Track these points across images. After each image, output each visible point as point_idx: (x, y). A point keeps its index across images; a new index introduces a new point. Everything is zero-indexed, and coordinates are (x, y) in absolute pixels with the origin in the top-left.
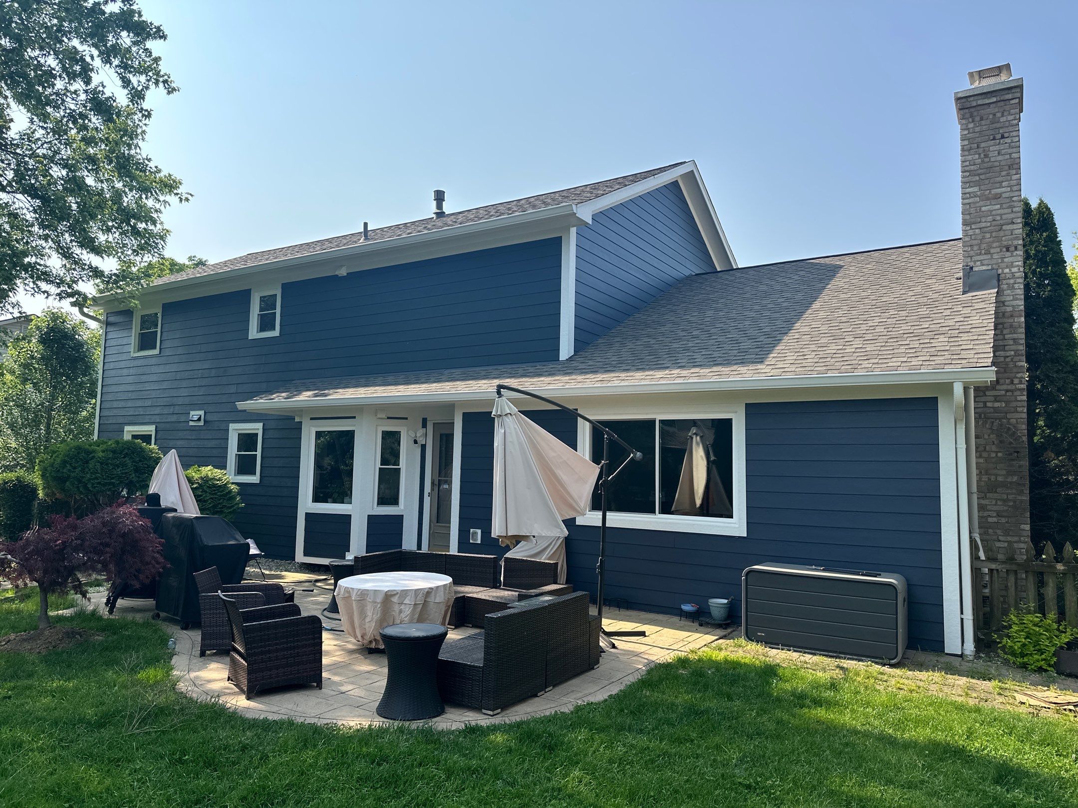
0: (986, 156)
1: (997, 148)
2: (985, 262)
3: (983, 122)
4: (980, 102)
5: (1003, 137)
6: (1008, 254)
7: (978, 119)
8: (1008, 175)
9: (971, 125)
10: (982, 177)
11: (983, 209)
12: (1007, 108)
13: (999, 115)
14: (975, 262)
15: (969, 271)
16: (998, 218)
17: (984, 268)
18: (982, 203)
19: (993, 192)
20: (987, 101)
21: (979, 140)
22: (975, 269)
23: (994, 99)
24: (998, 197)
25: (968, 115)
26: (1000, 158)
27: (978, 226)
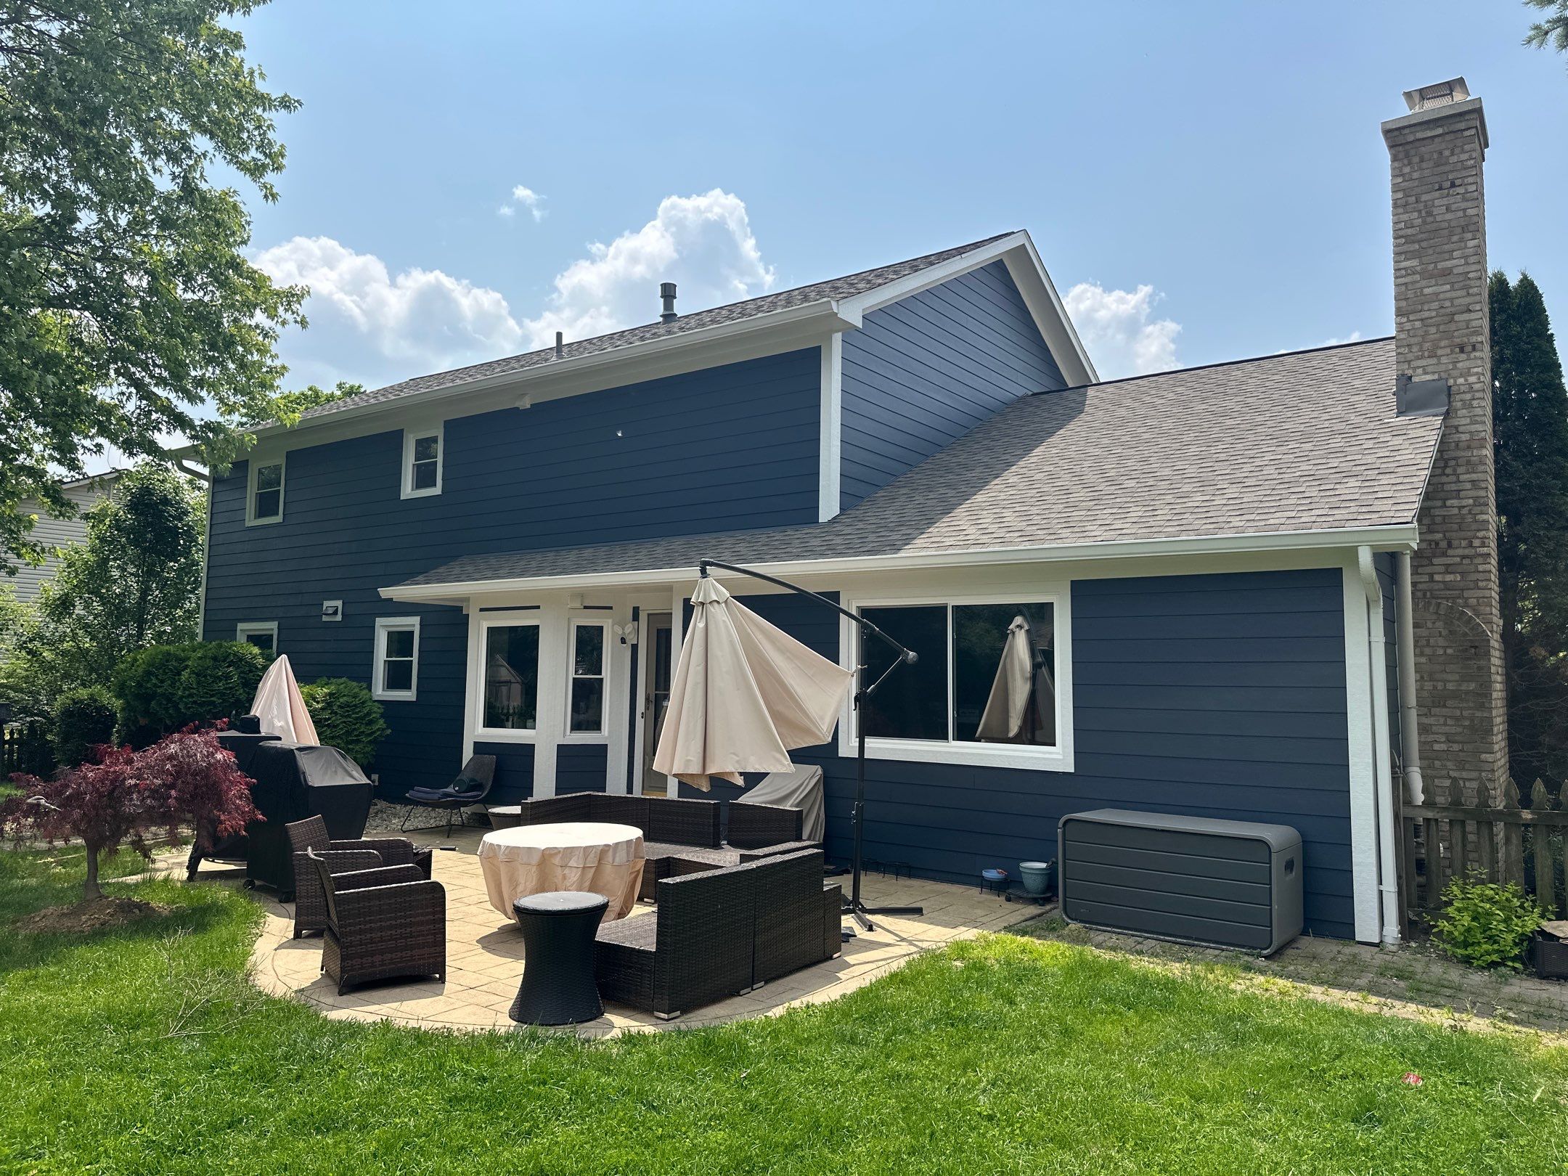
0: (1430, 214)
1: (1445, 201)
2: (1430, 369)
3: (1424, 165)
4: (1420, 135)
5: (1453, 185)
6: (1464, 356)
7: (1416, 159)
8: (1461, 240)
9: (1407, 170)
10: (1424, 244)
11: (1426, 291)
12: (1459, 142)
13: (1447, 153)
14: (1415, 369)
15: (1404, 381)
16: (1448, 304)
17: (1428, 377)
18: (1424, 283)
19: (1440, 266)
20: (1429, 134)
21: (1418, 190)
22: (1414, 379)
23: (1440, 131)
24: (1447, 273)
25: (1401, 156)
26: (1449, 216)
27: (1418, 316)
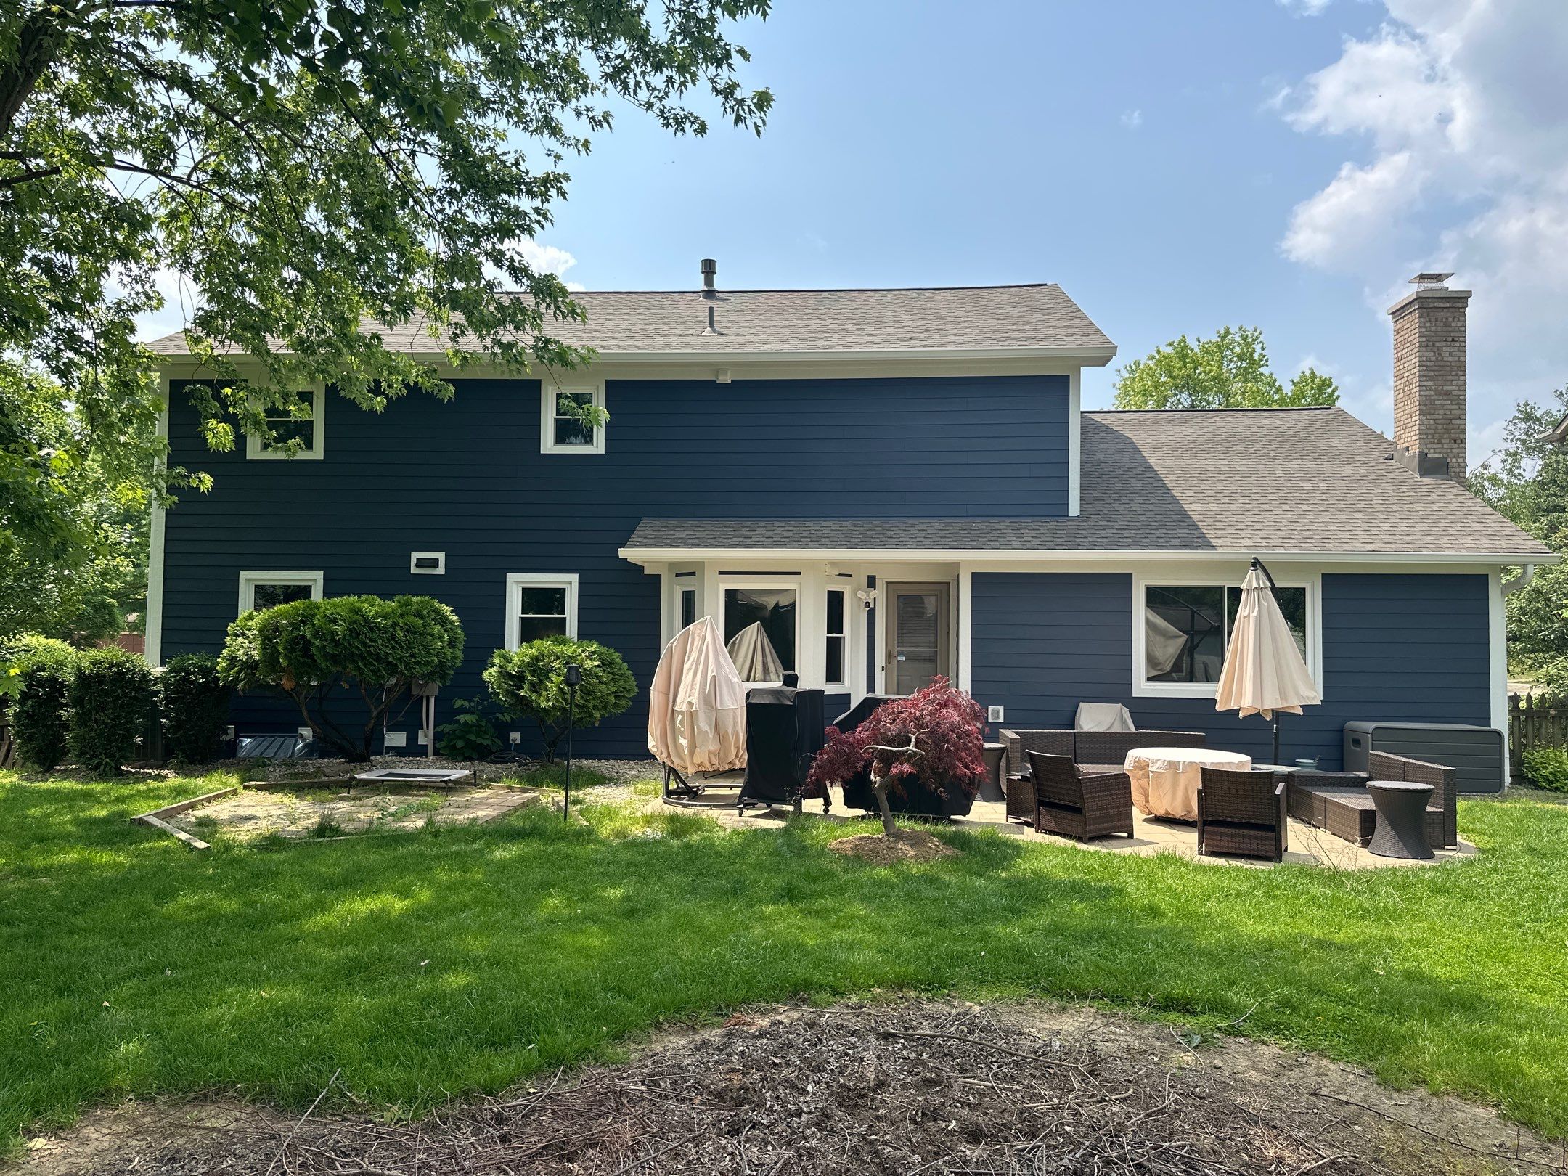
0: (1440, 355)
1: (1448, 349)
2: (1438, 450)
3: (1438, 324)
4: (1436, 305)
5: (1453, 340)
6: (1456, 446)
7: (1433, 319)
8: (1457, 375)
9: (1428, 324)
10: (1437, 373)
11: (1437, 402)
12: (1457, 314)
13: (1450, 319)
14: (1429, 449)
15: (1423, 456)
16: (1448, 412)
17: (1437, 456)
18: (1435, 397)
19: (1445, 388)
20: (1442, 305)
21: (1434, 339)
22: (1429, 456)
23: (1448, 305)
24: (1448, 393)
25: (1425, 315)
26: (1451, 359)
27: (1432, 417)
